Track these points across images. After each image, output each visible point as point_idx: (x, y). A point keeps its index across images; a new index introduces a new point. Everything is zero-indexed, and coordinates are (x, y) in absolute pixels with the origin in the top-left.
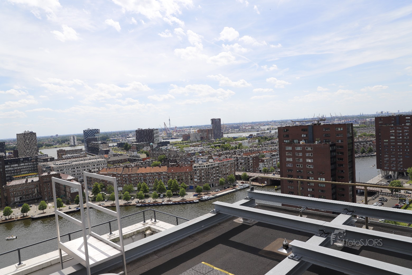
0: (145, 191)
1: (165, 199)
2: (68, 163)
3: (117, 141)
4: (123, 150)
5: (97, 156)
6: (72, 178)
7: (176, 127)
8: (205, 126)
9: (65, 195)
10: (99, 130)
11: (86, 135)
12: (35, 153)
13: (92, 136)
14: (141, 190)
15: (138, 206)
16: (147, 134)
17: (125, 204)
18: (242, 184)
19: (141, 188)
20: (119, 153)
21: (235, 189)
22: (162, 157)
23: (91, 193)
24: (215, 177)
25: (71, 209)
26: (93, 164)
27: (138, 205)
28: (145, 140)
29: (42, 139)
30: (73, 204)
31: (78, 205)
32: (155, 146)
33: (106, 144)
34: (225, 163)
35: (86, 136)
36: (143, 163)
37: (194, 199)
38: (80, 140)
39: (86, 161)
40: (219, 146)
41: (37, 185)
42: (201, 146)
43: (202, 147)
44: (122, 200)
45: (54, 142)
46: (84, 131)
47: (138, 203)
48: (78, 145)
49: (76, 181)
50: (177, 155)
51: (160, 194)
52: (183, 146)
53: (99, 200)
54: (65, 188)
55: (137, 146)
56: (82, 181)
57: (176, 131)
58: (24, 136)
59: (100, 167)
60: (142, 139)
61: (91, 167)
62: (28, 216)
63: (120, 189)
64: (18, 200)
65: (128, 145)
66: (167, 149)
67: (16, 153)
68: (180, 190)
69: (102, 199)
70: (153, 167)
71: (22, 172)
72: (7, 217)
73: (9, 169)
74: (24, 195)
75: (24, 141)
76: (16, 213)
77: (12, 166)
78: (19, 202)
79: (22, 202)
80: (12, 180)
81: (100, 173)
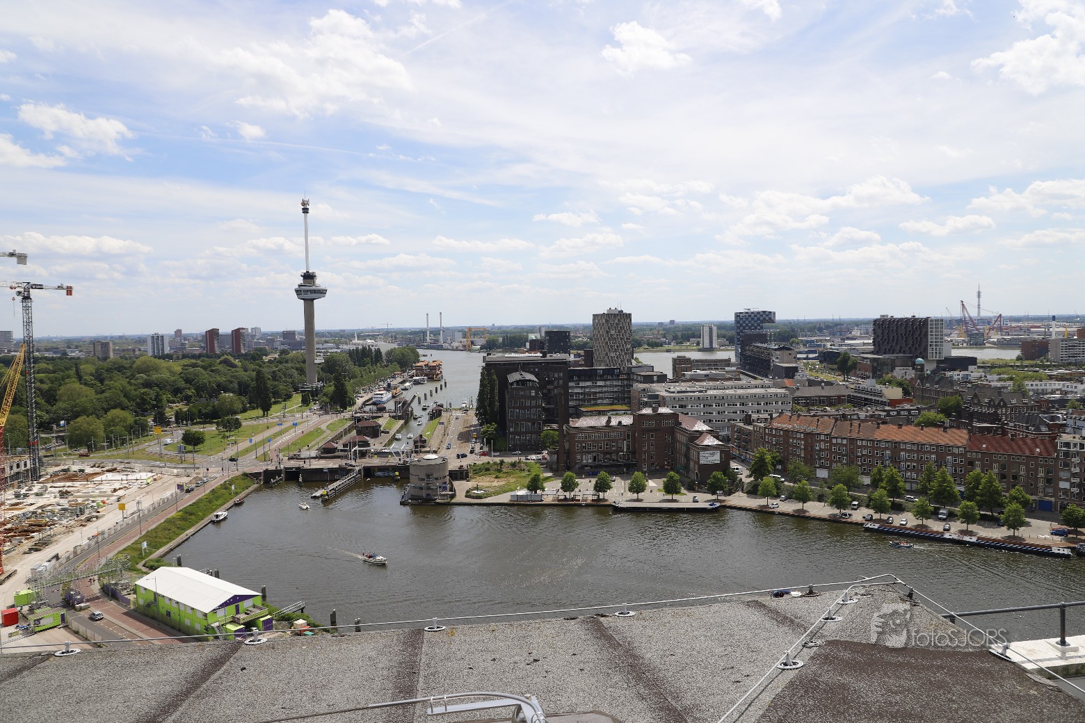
0: (894, 491)
1: (951, 523)
2: (696, 391)
3: (820, 346)
4: (833, 370)
5: (766, 381)
6: (705, 428)
7: (1000, 315)
9: (687, 468)
10: (774, 313)
12: (628, 361)
13: (756, 328)
14: (882, 487)
15: (868, 530)
16: (906, 331)
17: (835, 515)
19: (881, 480)
20: (825, 376)
22: (952, 400)
23: (748, 473)
25: (697, 502)
26: (757, 399)
27: (871, 527)
28: (901, 347)
29: (641, 330)
30: (703, 491)
31: (714, 497)
32: (929, 368)
33: (790, 352)
35: (741, 328)
36: (891, 413)
37: (1055, 545)
38: (724, 337)
39: (740, 392)
41: (629, 435)
44: (826, 504)
45: (664, 337)
46: (737, 315)
47: (871, 520)
48: (720, 350)
49: (714, 437)
50: (1002, 400)
51: (939, 509)
52: (1022, 376)
53: (766, 494)
54: (688, 449)
55: (875, 364)
56: (726, 439)
57: (1000, 329)
58: (607, 321)
59: (774, 411)
60: (891, 346)
61: (750, 408)
62: (607, 500)
63: (822, 474)
64: (590, 461)
65: (849, 358)
66: (966, 381)
67: (589, 357)
68: (1005, 507)
69: (775, 492)
70: (922, 427)
71: (599, 401)
72: (567, 494)
73: (576, 391)
74: (601, 452)
75: (607, 332)
76: (585, 489)
77: (581, 384)
78: (591, 467)
79: (597, 467)
80: (579, 415)
81: (775, 425)
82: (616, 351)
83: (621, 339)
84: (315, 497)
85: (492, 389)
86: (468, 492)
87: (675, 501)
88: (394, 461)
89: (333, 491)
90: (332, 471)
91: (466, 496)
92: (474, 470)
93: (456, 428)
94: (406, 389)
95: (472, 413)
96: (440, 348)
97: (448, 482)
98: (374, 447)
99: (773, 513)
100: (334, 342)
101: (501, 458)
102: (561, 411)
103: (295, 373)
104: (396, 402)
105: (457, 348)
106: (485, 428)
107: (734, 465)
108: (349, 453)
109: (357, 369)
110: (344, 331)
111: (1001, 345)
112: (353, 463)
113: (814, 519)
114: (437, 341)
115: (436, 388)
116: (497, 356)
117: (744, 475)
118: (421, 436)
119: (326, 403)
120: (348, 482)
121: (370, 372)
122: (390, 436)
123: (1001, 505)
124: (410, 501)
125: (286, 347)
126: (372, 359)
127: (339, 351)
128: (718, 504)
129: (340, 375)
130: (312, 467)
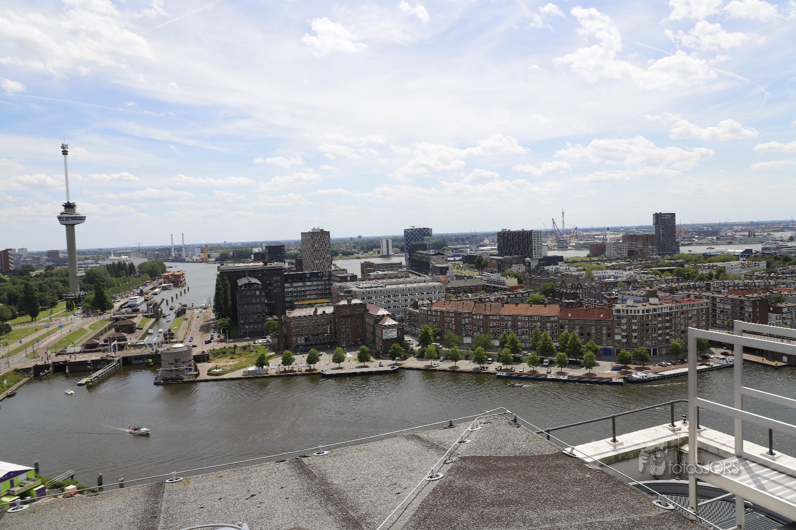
0: (515, 349)
1: (552, 368)
2: (379, 287)
3: (463, 252)
4: (472, 268)
5: (428, 278)
6: (386, 313)
7: (576, 228)
8: (639, 228)
9: (374, 342)
10: (431, 229)
11: (409, 238)
12: (328, 266)
13: (419, 240)
14: (507, 347)
15: (499, 377)
16: (518, 240)
17: (477, 369)
18: (723, 357)
19: (506, 342)
20: (467, 273)
21: (707, 365)
22: (549, 285)
23: (417, 343)
24: (659, 335)
25: (382, 366)
26: (421, 291)
27: (500, 375)
28: (516, 251)
29: (337, 243)
30: (386, 358)
31: (394, 362)
32: (534, 264)
33: (443, 256)
34: (685, 308)
35: (409, 240)
36: (511, 296)
37: (614, 377)
38: (397, 247)
39: (409, 286)
40: (671, 271)
41: (331, 321)
42: (629, 270)
43: (632, 272)
44: (471, 361)
45: (354, 248)
46: (406, 231)
47: (501, 370)
48: (394, 256)
49: (392, 319)
50: (579, 284)
51: (543, 359)
52: (591, 267)
53: (430, 357)
54: (374, 328)
55: (500, 263)
56: (401, 320)
57: (576, 237)
58: (312, 237)
59: (433, 298)
60: (509, 250)
61: (417, 297)
62: (316, 370)
63: (467, 340)
64: (303, 341)
65: (482, 259)
66: (557, 272)
67: (299, 264)
68: (584, 355)
69: (436, 356)
70: (531, 304)
71: (308, 297)
72: (287, 367)
73: (290, 290)
74: (311, 335)
75: (312, 245)
76: (300, 362)
77: (295, 285)
78: (304, 346)
79: (308, 345)
80: (293, 308)
81: (434, 308)
82: (319, 259)
83: (323, 251)
84: (81, 385)
85: (226, 291)
86: (209, 371)
87: (366, 367)
88: (148, 351)
89: (96, 378)
90: (95, 362)
91: (208, 374)
92: (213, 354)
93: (197, 323)
94: (155, 294)
95: (210, 310)
96: (183, 261)
97: (193, 364)
98: (131, 341)
99: (435, 370)
100: (93, 259)
101: (234, 344)
102: (279, 305)
103: (60, 285)
104: (148, 305)
105: (197, 260)
106: (221, 321)
107: (407, 338)
108: (109, 347)
109: (114, 280)
110: (101, 249)
111: (578, 247)
112: (113, 354)
113: (462, 372)
114: (180, 255)
115: (181, 292)
116: (230, 266)
117: (415, 345)
118: (169, 330)
119: (88, 308)
120: (109, 370)
121: (125, 282)
122: (143, 332)
123: (581, 354)
124: (162, 381)
125: (51, 263)
126: (126, 271)
127: (98, 265)
128: (397, 367)
129: (100, 285)
130: (77, 360)
